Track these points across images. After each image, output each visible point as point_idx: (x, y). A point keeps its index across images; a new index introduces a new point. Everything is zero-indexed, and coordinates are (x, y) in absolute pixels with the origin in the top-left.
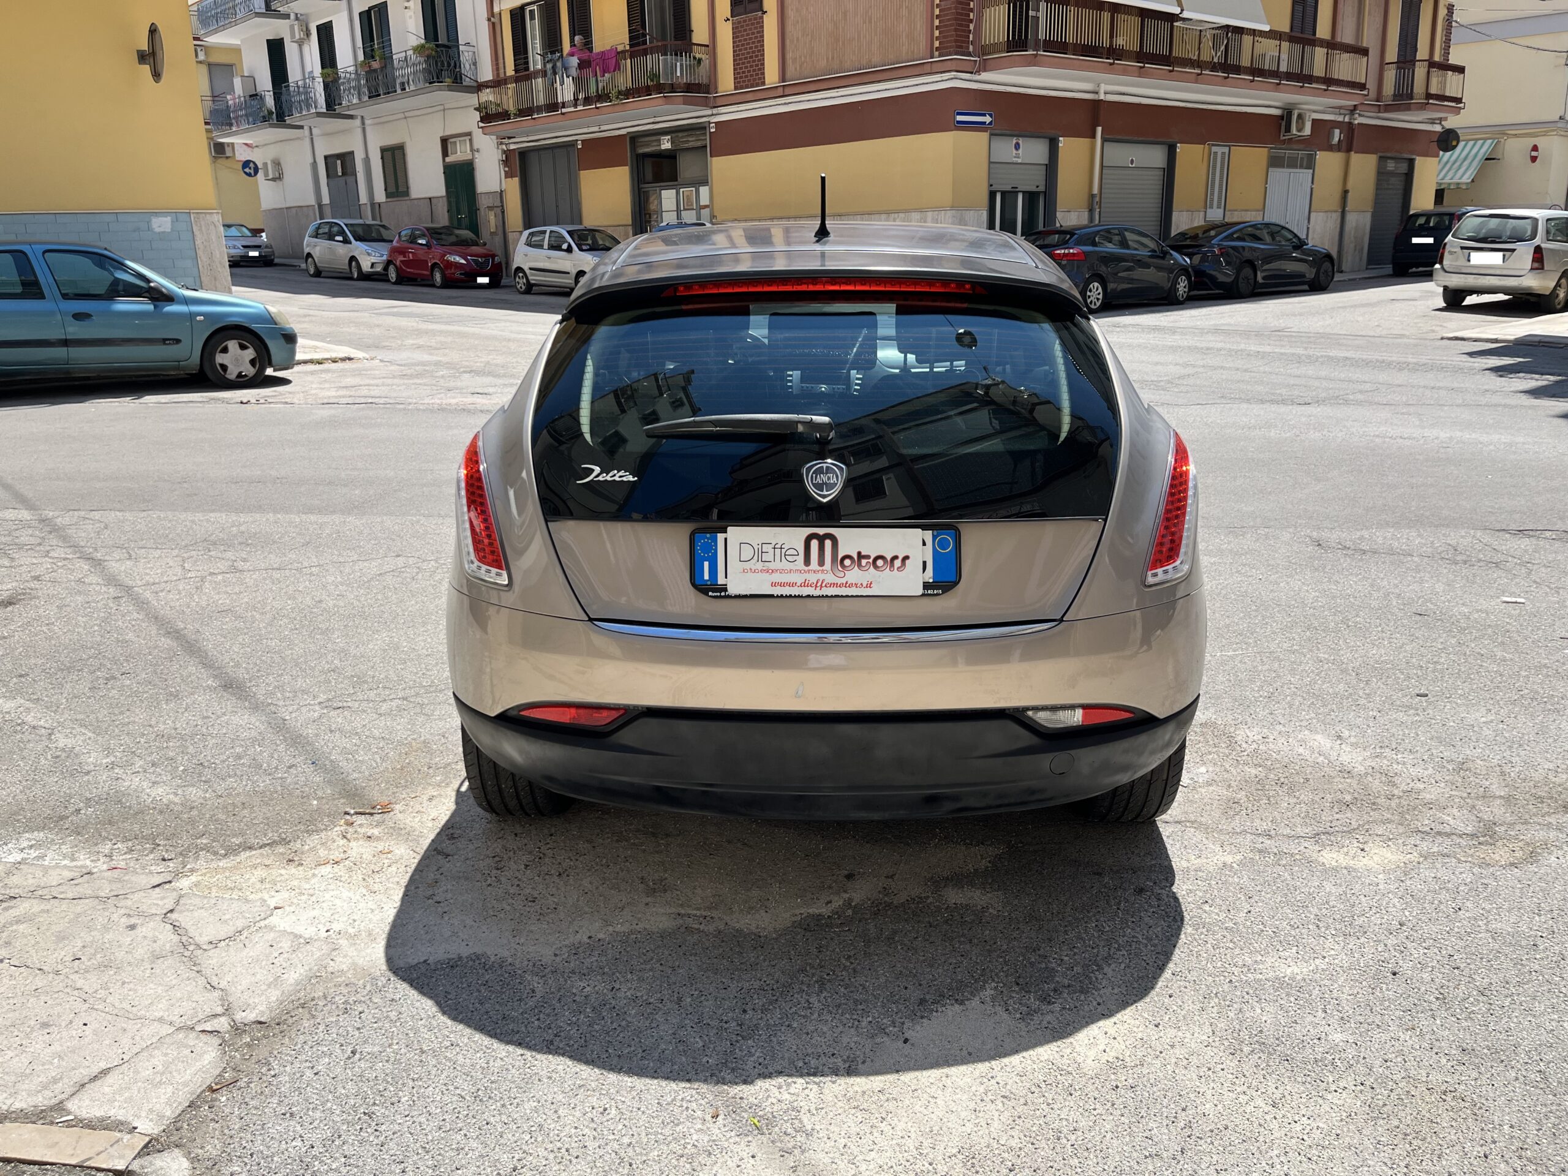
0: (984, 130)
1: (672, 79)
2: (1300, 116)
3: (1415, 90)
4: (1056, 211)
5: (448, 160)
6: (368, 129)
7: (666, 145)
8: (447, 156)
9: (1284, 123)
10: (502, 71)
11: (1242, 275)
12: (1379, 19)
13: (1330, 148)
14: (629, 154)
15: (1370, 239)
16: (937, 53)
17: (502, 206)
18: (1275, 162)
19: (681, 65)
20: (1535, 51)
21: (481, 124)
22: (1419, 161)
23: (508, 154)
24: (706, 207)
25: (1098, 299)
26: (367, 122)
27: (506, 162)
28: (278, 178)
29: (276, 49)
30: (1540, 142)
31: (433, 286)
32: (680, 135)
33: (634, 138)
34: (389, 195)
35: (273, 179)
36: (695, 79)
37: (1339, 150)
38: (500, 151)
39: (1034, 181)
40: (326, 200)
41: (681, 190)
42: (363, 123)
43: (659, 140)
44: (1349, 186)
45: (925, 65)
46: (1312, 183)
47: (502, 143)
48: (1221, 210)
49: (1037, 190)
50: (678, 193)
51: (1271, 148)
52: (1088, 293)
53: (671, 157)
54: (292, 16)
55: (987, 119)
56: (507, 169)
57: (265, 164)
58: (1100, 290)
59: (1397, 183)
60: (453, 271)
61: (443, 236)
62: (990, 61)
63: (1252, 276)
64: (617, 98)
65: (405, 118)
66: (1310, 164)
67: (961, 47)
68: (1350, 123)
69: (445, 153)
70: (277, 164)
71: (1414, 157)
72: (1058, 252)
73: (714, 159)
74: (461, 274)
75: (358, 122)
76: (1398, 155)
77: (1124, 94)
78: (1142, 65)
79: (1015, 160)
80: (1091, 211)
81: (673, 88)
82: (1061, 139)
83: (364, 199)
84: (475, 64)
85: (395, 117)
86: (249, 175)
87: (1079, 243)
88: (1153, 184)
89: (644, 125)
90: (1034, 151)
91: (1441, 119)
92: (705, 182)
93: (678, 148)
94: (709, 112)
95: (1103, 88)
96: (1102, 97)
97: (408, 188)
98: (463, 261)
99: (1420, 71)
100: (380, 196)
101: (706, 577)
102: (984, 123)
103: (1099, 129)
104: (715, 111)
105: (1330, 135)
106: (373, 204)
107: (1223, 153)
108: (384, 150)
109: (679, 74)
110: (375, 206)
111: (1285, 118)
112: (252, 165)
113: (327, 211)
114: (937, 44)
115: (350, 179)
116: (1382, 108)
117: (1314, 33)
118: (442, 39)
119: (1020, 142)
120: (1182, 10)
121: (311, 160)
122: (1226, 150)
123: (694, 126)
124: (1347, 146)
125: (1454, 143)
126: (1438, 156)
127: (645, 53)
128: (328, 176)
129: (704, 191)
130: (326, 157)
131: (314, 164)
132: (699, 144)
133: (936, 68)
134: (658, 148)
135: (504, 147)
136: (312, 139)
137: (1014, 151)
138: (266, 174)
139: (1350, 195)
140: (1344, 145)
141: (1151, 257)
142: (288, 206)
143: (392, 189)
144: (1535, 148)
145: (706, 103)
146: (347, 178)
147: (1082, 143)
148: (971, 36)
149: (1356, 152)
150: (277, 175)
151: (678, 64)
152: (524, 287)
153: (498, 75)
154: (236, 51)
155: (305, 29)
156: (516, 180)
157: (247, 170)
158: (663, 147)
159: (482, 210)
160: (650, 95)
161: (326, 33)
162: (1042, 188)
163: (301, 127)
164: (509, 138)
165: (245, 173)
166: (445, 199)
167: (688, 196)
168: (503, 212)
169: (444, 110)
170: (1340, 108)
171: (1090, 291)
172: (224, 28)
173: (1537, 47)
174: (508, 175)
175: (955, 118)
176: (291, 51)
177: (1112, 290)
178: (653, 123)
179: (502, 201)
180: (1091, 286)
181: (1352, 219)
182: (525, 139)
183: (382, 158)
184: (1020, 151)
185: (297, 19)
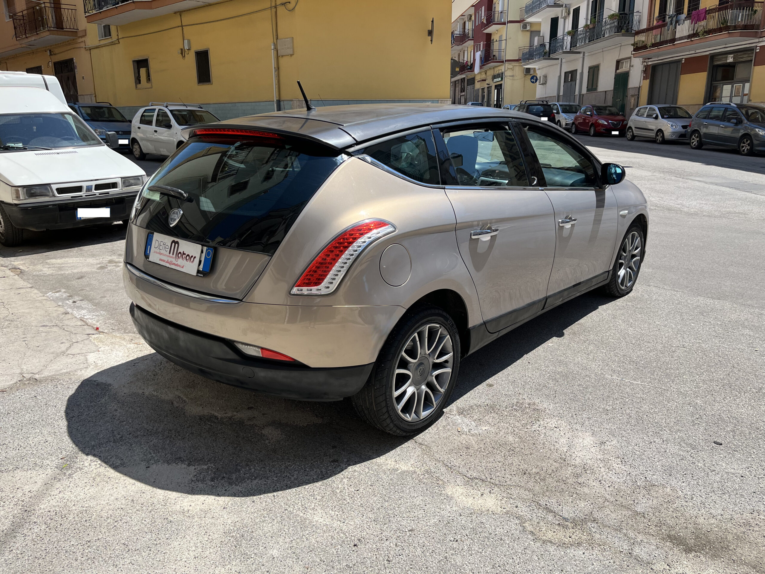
1: (735, 23)
5: (618, 71)
6: (586, 58)
7: (730, 60)
8: (618, 69)
10: (652, 23)
14: (708, 65)
17: (639, 95)
19: (743, 15)
21: (633, 53)
23: (646, 67)
24: (746, 95)
26: (586, 55)
27: (645, 72)
28: (544, 84)
29: (554, 22)
31: (589, 135)
32: (739, 54)
33: (713, 57)
34: (588, 90)
35: (542, 84)
36: (750, 22)
38: (643, 66)
40: (561, 94)
41: (735, 85)
42: (584, 55)
43: (727, 57)
47: (645, 62)
50: (732, 87)
53: (732, 66)
54: (564, 6)
56: (644, 75)
57: (540, 77)
60: (600, 128)
61: (602, 111)
64: (703, 35)
65: (603, 51)
69: (617, 68)
70: (545, 77)
73: (756, 67)
74: (603, 130)
75: (582, 55)
81: (735, 28)
83: (577, 93)
84: (639, 22)
85: (599, 51)
86: (533, 82)
89: (719, 49)
92: (748, 81)
93: (737, 61)
94: (757, 40)
97: (597, 86)
98: (606, 123)
100: (584, 91)
104: (761, 40)
106: (580, 95)
108: (590, 68)
109: (740, 20)
110: (581, 96)
112: (535, 78)
113: (561, 98)
115: (573, 83)
118: (627, 11)
121: (559, 74)
123: (748, 49)
127: (726, 8)
128: (565, 82)
129: (747, 85)
130: (565, 73)
131: (560, 77)
132: (749, 59)
134: (725, 62)
135: (645, 64)
136: (561, 65)
138: (540, 82)
142: (546, 96)
143: (590, 87)
145: (756, 36)
146: (572, 82)
150: (544, 82)
151: (741, 14)
152: (630, 137)
153: (649, 25)
154: (539, 24)
155: (568, 11)
156: (648, 81)
157: (532, 80)
158: (728, 61)
159: (629, 96)
160: (722, 32)
161: (577, 12)
163: (558, 59)
164: (649, 59)
165: (531, 82)
166: (612, 91)
167: (738, 88)
168: (638, 98)
169: (621, 46)
172: (534, 14)
174: (645, 78)
176: (561, 22)
178: (724, 48)
179: (639, 92)
182: (657, 59)
183: (589, 72)
185: (566, 7)
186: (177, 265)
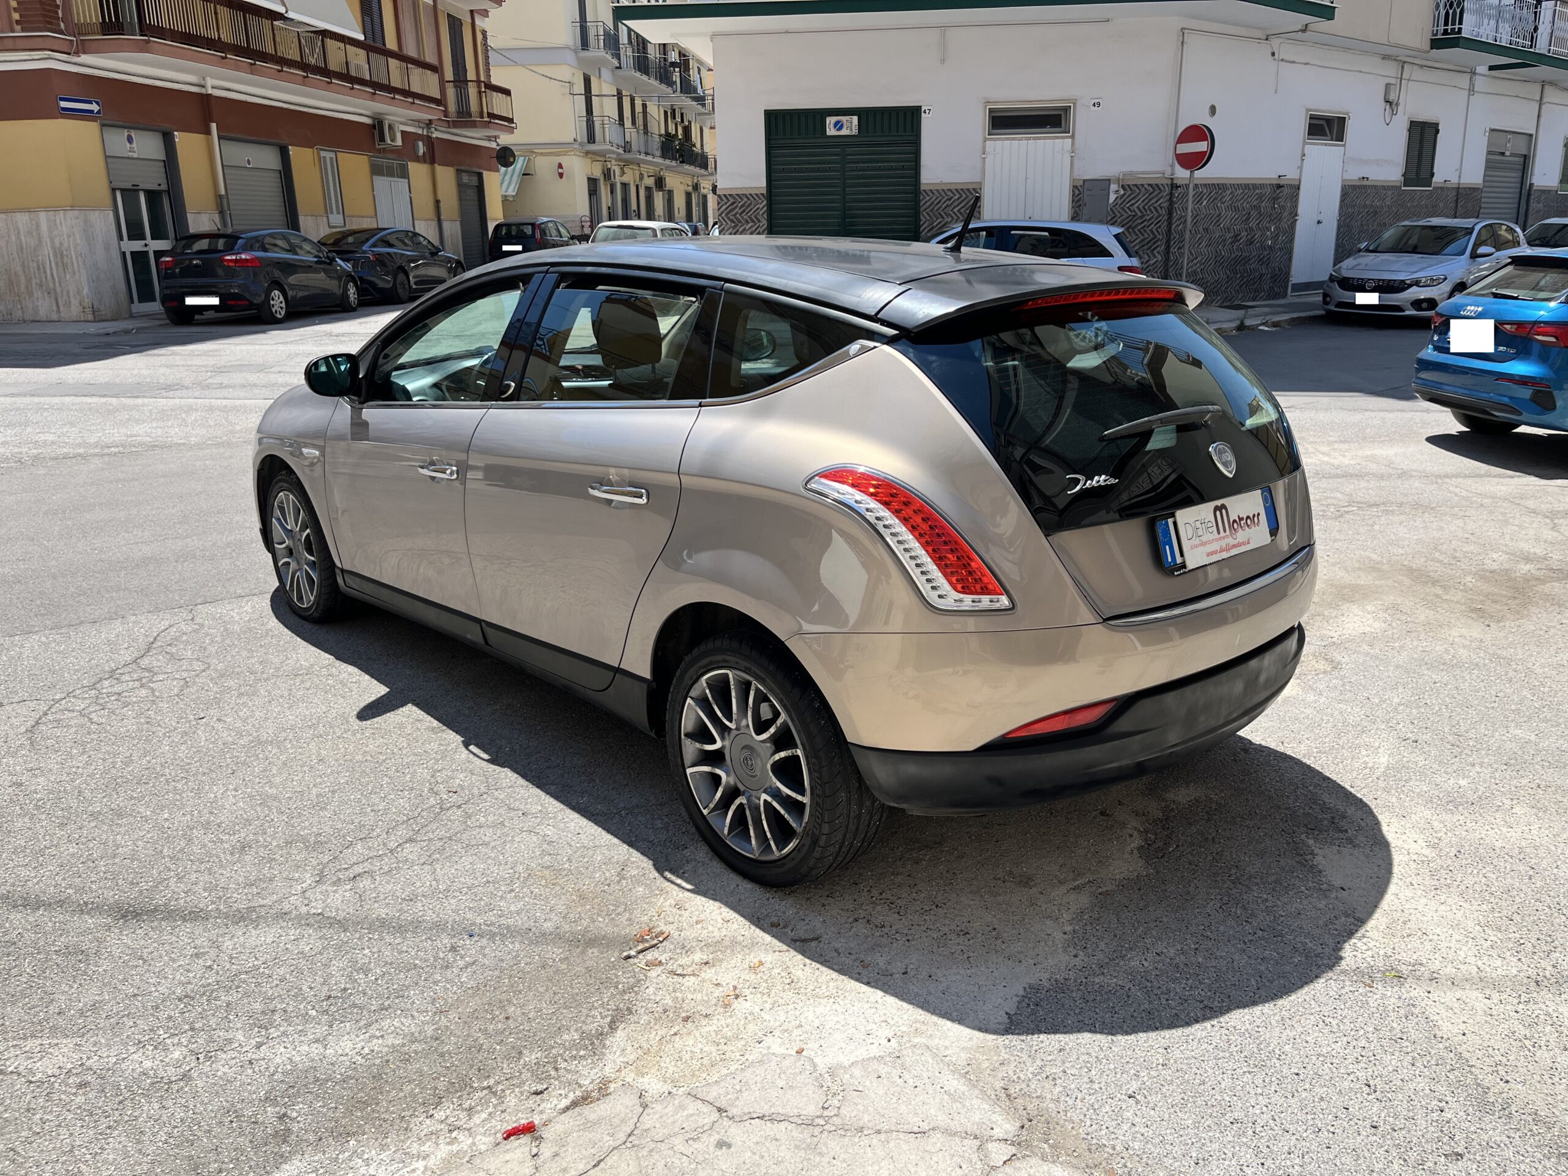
0: (94, 119)
2: (390, 127)
3: (472, 109)
4: (186, 213)
9: (376, 132)
11: (398, 281)
12: (433, 38)
13: (417, 159)
15: (464, 247)
16: (18, 28)
18: (376, 170)
20: (548, 80)
22: (486, 174)
25: (282, 308)
30: (565, 161)
37: (425, 162)
39: (155, 179)
44: (440, 197)
45: (6, 40)
46: (410, 192)
48: (341, 216)
49: (158, 188)
51: (371, 156)
52: (272, 302)
55: (94, 107)
58: (282, 298)
59: (472, 194)
62: (86, 42)
63: (406, 282)
66: (404, 174)
67: (51, 23)
68: (429, 137)
71: (481, 171)
72: (228, 258)
76: (469, 168)
77: (229, 90)
78: (252, 62)
79: (131, 154)
80: (222, 213)
82: (176, 133)
87: (247, 248)
88: (271, 187)
90: (148, 146)
91: (496, 137)
95: (210, 82)
96: (210, 91)
99: (472, 91)
101: (1170, 560)
102: (92, 111)
103: (214, 126)
105: (415, 148)
107: (331, 158)
111: (377, 128)
114: (16, 16)
116: (451, 123)
117: (384, 45)
119: (133, 135)
120: (287, 12)
122: (333, 155)
124: (431, 158)
125: (511, 160)
126: (498, 171)
133: (20, 44)
137: (128, 145)
139: (442, 205)
140: (427, 157)
141: (316, 262)
144: (560, 166)
147: (197, 138)
148: (60, 12)
149: (439, 164)
162: (164, 187)
170: (419, 121)
171: (273, 299)
173: (549, 76)
175: (58, 105)
177: (292, 297)
180: (273, 294)
181: (446, 226)
184: (134, 145)
186: (1239, 545)
